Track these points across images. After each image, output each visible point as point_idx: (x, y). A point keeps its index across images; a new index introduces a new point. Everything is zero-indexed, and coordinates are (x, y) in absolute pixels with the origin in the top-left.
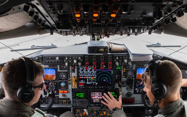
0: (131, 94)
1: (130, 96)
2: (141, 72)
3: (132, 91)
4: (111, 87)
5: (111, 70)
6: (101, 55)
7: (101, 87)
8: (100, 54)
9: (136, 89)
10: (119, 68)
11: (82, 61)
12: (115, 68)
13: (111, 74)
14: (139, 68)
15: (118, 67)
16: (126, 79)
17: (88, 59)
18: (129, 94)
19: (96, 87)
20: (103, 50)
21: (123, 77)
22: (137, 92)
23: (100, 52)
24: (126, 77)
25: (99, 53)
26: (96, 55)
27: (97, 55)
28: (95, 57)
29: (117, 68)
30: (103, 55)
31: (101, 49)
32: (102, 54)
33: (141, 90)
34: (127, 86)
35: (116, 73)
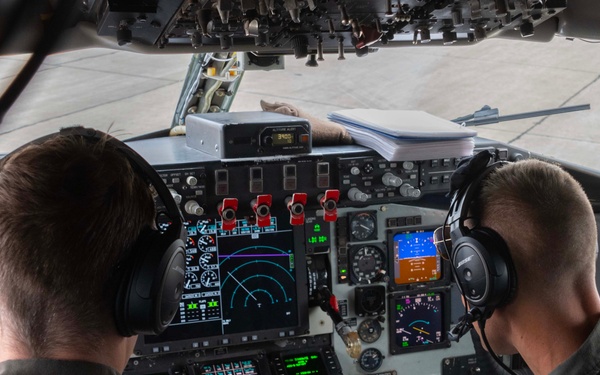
0: (381, 357)
1: (378, 366)
2: (413, 249)
3: (382, 344)
4: (292, 333)
5: (284, 254)
6: (285, 162)
7: (250, 338)
8: (280, 157)
9: (400, 331)
10: (322, 239)
11: (199, 193)
12: (305, 243)
13: (288, 269)
14: (399, 233)
15: (317, 235)
16: (353, 287)
17: (227, 183)
18: (369, 360)
19: (225, 341)
20: (287, 137)
21: (340, 281)
22: (405, 344)
23: (279, 150)
24: (350, 280)
25: (274, 155)
26: (261, 163)
27: (267, 162)
28: (257, 174)
29: (314, 240)
30: (293, 161)
31: (280, 136)
32: (287, 157)
33: (417, 333)
34: (359, 322)
35: (307, 265)
